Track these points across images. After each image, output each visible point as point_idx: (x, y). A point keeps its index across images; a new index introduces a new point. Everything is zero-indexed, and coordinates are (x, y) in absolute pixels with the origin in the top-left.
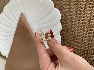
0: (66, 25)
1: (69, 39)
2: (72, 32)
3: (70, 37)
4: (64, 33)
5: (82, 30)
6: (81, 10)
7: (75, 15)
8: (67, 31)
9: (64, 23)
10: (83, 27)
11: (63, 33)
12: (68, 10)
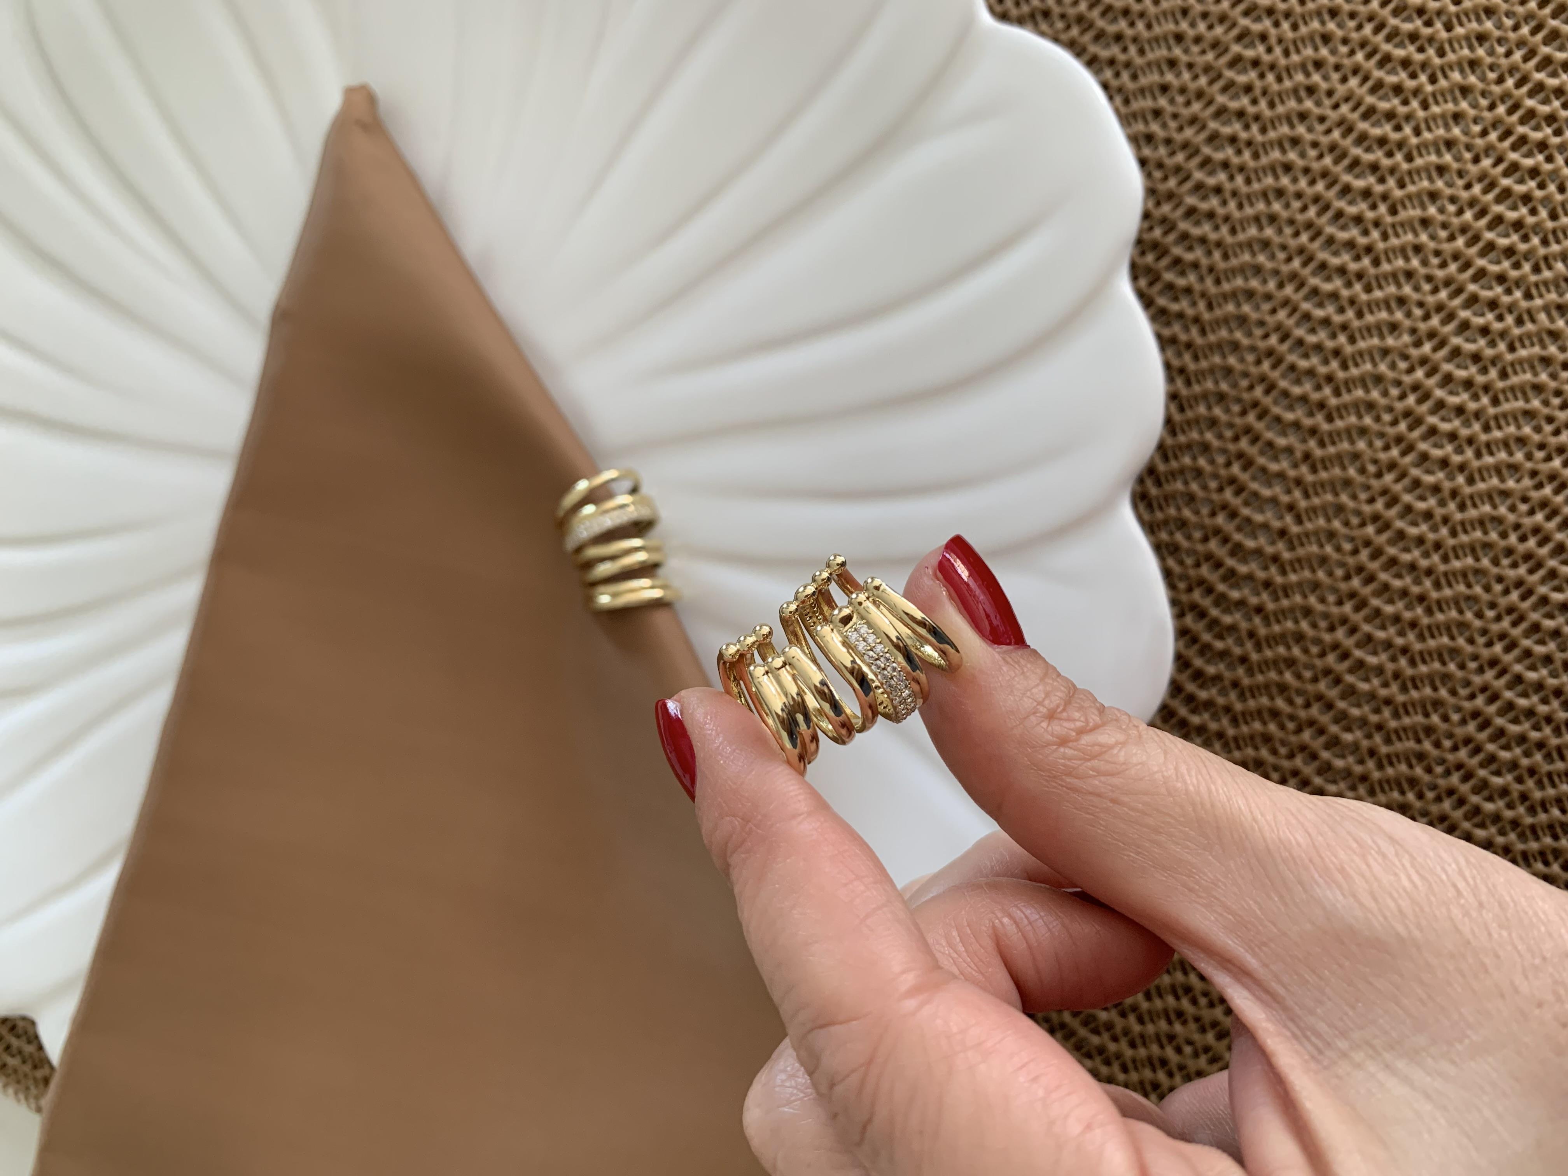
0: (1219, 347)
1: (1286, 591)
2: (1326, 464)
3: (1298, 564)
4: (1191, 498)
5: (1513, 417)
6: (1474, 64)
7: (1378, 155)
8: (1248, 464)
9: (1183, 305)
10: (1530, 364)
11: (1168, 498)
12: (1236, 62)
